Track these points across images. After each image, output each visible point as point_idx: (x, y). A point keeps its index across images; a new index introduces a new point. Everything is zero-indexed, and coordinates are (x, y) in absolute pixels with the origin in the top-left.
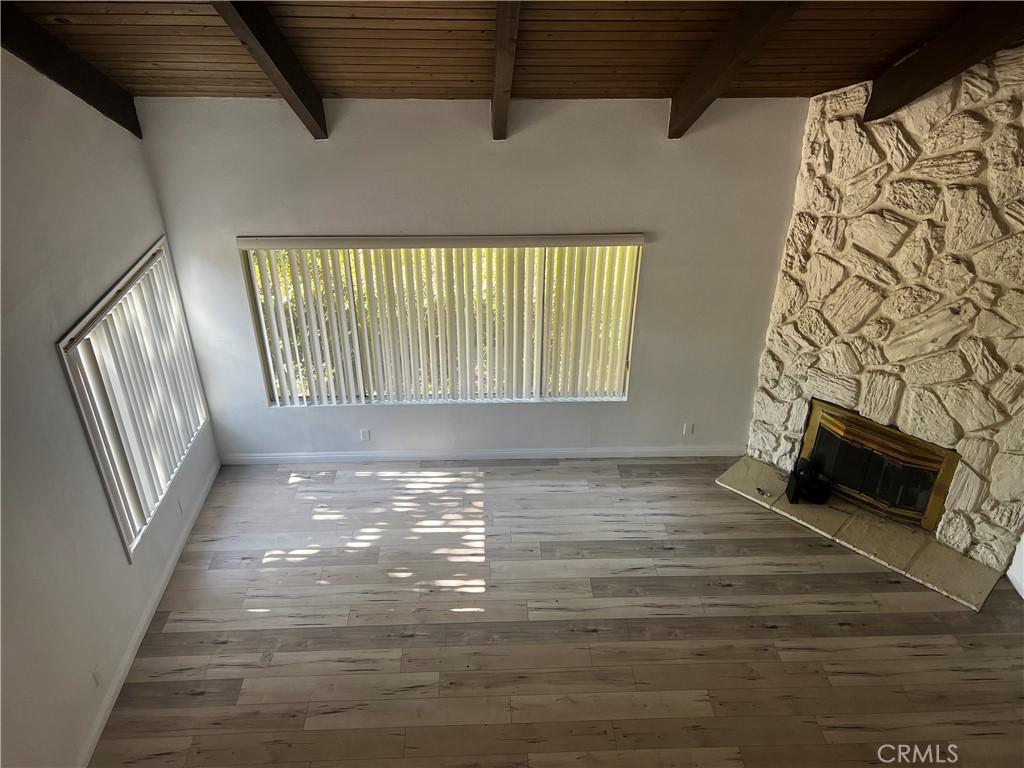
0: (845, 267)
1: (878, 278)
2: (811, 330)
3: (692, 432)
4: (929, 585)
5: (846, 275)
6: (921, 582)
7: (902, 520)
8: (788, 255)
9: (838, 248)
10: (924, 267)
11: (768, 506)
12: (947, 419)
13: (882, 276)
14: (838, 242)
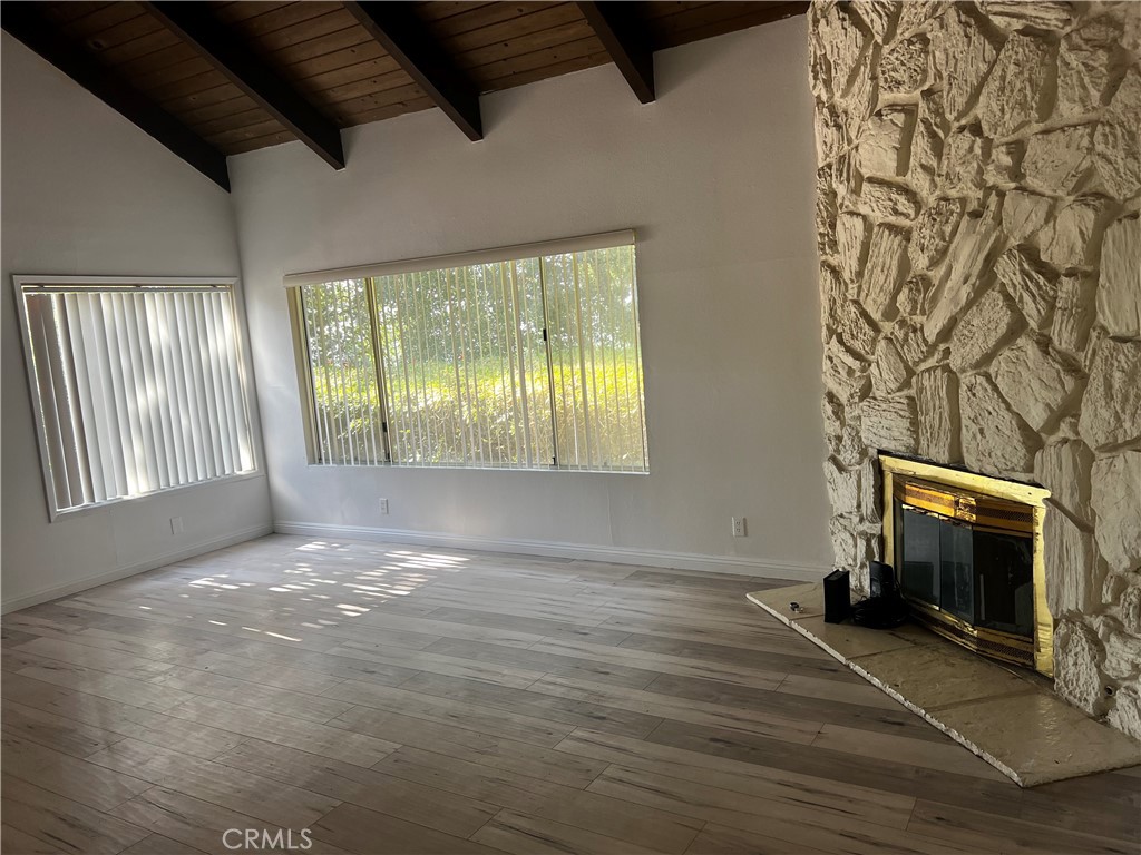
0: (865, 218)
1: (896, 212)
2: (852, 335)
3: (746, 535)
4: (954, 734)
5: (868, 226)
6: (942, 727)
7: (999, 655)
8: (820, 234)
9: (853, 192)
10: (935, 164)
11: (786, 621)
12: (1008, 416)
13: (900, 208)
14: (852, 183)
